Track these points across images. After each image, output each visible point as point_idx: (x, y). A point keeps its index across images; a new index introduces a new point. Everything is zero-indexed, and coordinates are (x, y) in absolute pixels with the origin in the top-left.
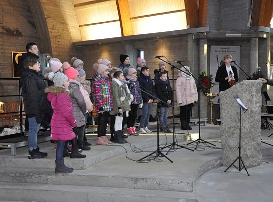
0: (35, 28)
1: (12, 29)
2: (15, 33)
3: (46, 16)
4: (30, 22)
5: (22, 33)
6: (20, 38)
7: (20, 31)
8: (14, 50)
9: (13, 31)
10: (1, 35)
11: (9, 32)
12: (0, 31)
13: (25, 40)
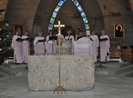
0: (130, 10)
1: (115, 13)
3: (131, 4)
4: (126, 8)
6: (120, 17)
7: (120, 13)
8: (115, 23)
9: (116, 14)
10: (109, 17)
11: (114, 15)
12: (109, 15)
13: (123, 17)
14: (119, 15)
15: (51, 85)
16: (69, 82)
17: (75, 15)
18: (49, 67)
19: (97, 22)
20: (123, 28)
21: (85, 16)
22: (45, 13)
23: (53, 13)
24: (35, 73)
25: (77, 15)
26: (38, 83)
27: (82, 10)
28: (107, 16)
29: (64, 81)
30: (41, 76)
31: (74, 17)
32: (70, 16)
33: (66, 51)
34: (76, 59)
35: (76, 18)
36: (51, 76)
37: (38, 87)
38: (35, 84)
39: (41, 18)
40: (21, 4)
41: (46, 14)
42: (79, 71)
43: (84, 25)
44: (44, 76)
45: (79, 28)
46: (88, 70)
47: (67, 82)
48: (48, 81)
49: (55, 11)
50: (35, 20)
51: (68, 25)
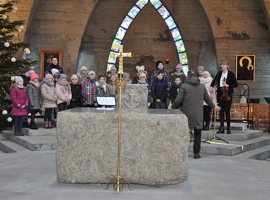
0: (267, 29)
1: (239, 33)
2: (242, 36)
4: (260, 24)
5: (250, 36)
6: (247, 41)
7: (247, 34)
8: (238, 54)
9: (240, 35)
10: (226, 40)
11: (236, 36)
12: (226, 37)
13: (253, 42)
14: (246, 36)
15: (102, 171)
16: (137, 167)
17: (160, 35)
18: (98, 136)
19: (203, 50)
20: (252, 64)
21: (181, 38)
22: (103, 29)
23: (117, 31)
24: (70, 147)
25: (165, 36)
26: (77, 167)
27: (175, 26)
28: (223, 38)
29: (128, 166)
30: (82, 153)
31: (158, 39)
32: (150, 36)
33: (138, 104)
34: (152, 121)
35: (162, 41)
36: (101, 154)
37: (75, 175)
38: (69, 169)
39: (94, 39)
40: (57, 12)
41: (105, 32)
42: (159, 146)
43: (178, 56)
44: (89, 153)
45: (168, 60)
46: (176, 145)
47: (133, 167)
48: (96, 163)
49: (122, 27)
50: (83, 42)
51: (146, 54)
